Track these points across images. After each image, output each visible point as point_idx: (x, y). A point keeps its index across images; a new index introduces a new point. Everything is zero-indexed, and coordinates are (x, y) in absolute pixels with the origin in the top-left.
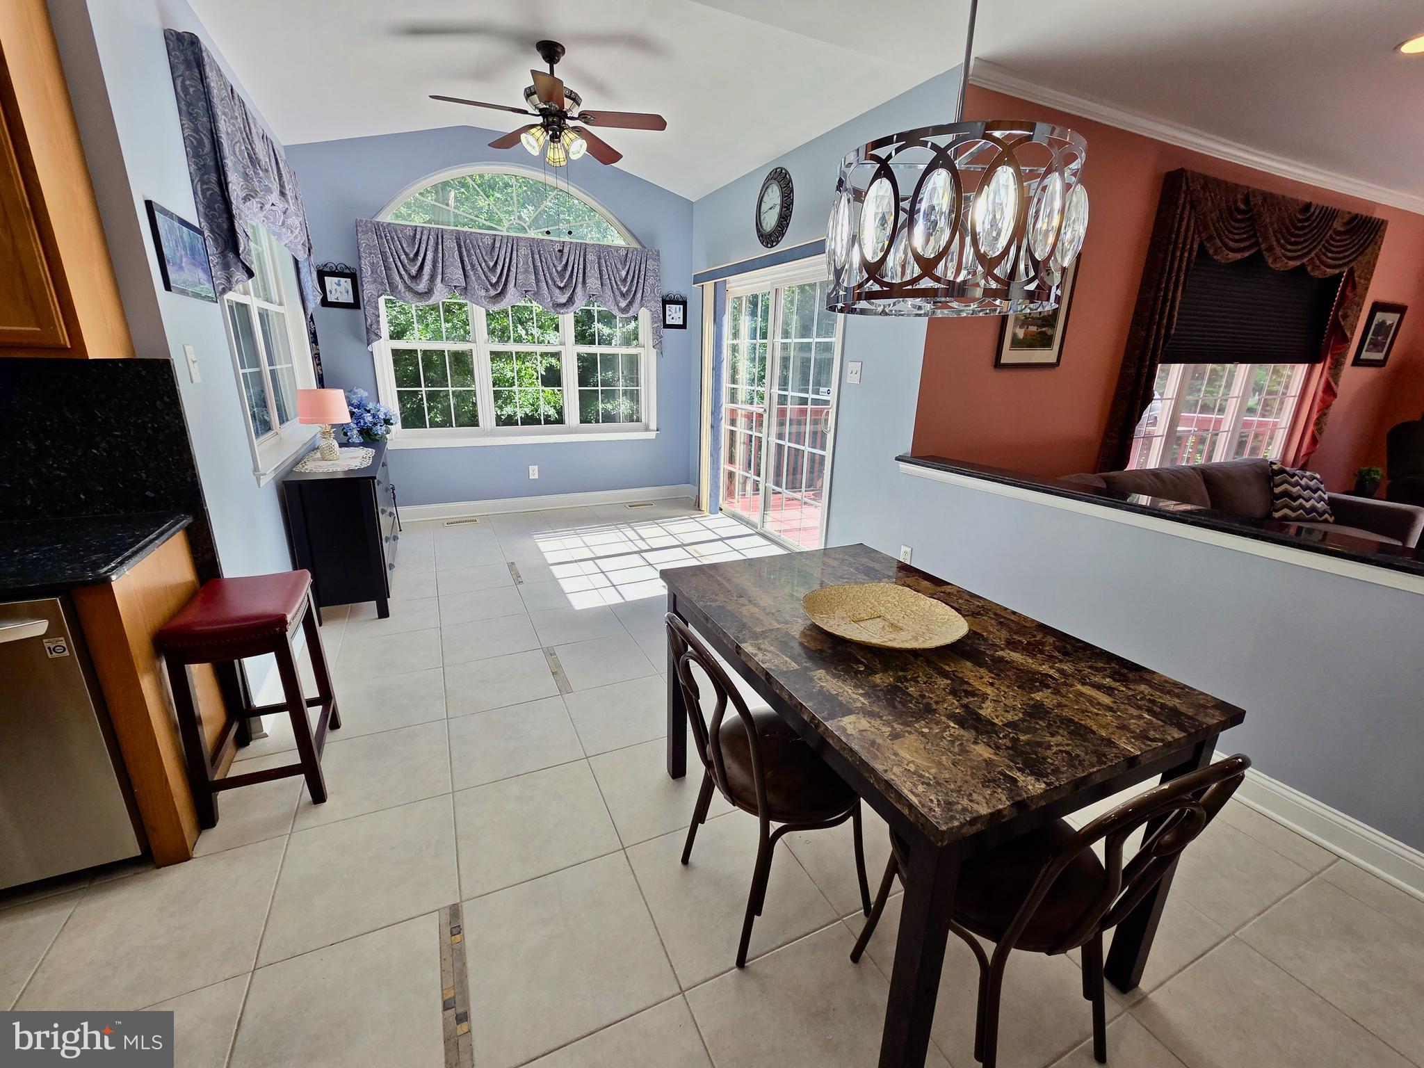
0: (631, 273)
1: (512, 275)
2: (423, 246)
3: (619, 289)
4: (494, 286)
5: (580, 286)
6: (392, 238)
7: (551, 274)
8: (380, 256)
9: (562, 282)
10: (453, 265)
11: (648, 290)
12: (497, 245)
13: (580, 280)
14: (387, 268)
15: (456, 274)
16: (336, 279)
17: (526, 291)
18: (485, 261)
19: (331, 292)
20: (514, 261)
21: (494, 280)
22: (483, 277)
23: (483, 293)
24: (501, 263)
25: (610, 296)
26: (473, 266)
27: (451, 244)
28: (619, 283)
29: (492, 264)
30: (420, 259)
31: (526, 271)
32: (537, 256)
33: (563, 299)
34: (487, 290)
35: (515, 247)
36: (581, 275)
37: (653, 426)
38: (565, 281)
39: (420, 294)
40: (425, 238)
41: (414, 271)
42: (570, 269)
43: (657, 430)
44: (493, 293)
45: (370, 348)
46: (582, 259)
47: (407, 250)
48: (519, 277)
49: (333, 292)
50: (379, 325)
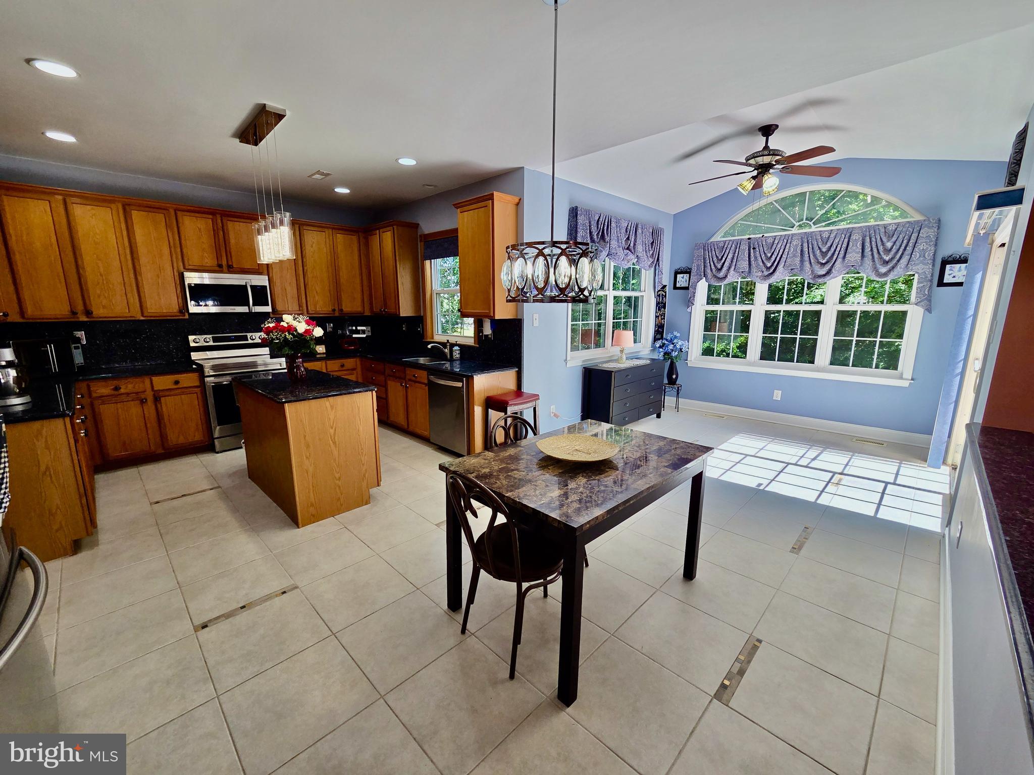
0: (898, 244)
1: (783, 260)
2: (727, 251)
3: (881, 258)
4: (768, 268)
5: (839, 260)
6: (711, 249)
7: (815, 255)
8: (703, 261)
9: (824, 259)
10: (742, 259)
11: (917, 254)
12: (776, 242)
13: (841, 255)
14: (705, 267)
15: (744, 265)
16: (682, 275)
17: (792, 269)
18: (765, 253)
19: (679, 282)
20: (787, 250)
21: (769, 265)
22: (761, 264)
23: (760, 274)
24: (776, 254)
25: (869, 265)
26: (756, 258)
27: (745, 247)
28: (882, 253)
29: (769, 255)
30: (724, 259)
31: (794, 256)
32: (805, 245)
33: (822, 272)
34: (763, 272)
35: (789, 241)
36: (842, 252)
37: (908, 374)
38: (827, 258)
39: (721, 278)
40: (729, 246)
41: (719, 267)
42: (833, 249)
43: (912, 379)
44: (766, 273)
45: (689, 310)
46: (846, 240)
47: (717, 255)
48: (788, 260)
49: (680, 282)
50: (694, 298)
